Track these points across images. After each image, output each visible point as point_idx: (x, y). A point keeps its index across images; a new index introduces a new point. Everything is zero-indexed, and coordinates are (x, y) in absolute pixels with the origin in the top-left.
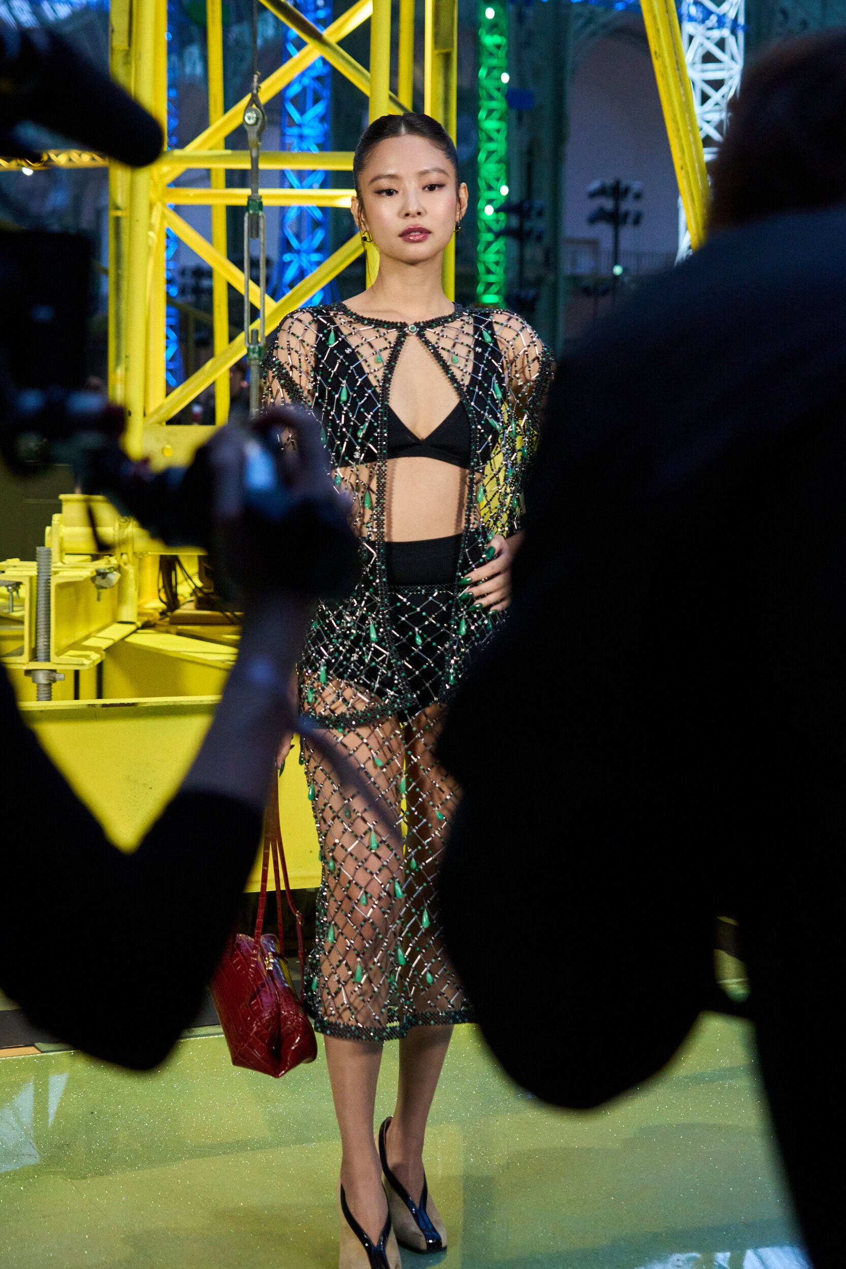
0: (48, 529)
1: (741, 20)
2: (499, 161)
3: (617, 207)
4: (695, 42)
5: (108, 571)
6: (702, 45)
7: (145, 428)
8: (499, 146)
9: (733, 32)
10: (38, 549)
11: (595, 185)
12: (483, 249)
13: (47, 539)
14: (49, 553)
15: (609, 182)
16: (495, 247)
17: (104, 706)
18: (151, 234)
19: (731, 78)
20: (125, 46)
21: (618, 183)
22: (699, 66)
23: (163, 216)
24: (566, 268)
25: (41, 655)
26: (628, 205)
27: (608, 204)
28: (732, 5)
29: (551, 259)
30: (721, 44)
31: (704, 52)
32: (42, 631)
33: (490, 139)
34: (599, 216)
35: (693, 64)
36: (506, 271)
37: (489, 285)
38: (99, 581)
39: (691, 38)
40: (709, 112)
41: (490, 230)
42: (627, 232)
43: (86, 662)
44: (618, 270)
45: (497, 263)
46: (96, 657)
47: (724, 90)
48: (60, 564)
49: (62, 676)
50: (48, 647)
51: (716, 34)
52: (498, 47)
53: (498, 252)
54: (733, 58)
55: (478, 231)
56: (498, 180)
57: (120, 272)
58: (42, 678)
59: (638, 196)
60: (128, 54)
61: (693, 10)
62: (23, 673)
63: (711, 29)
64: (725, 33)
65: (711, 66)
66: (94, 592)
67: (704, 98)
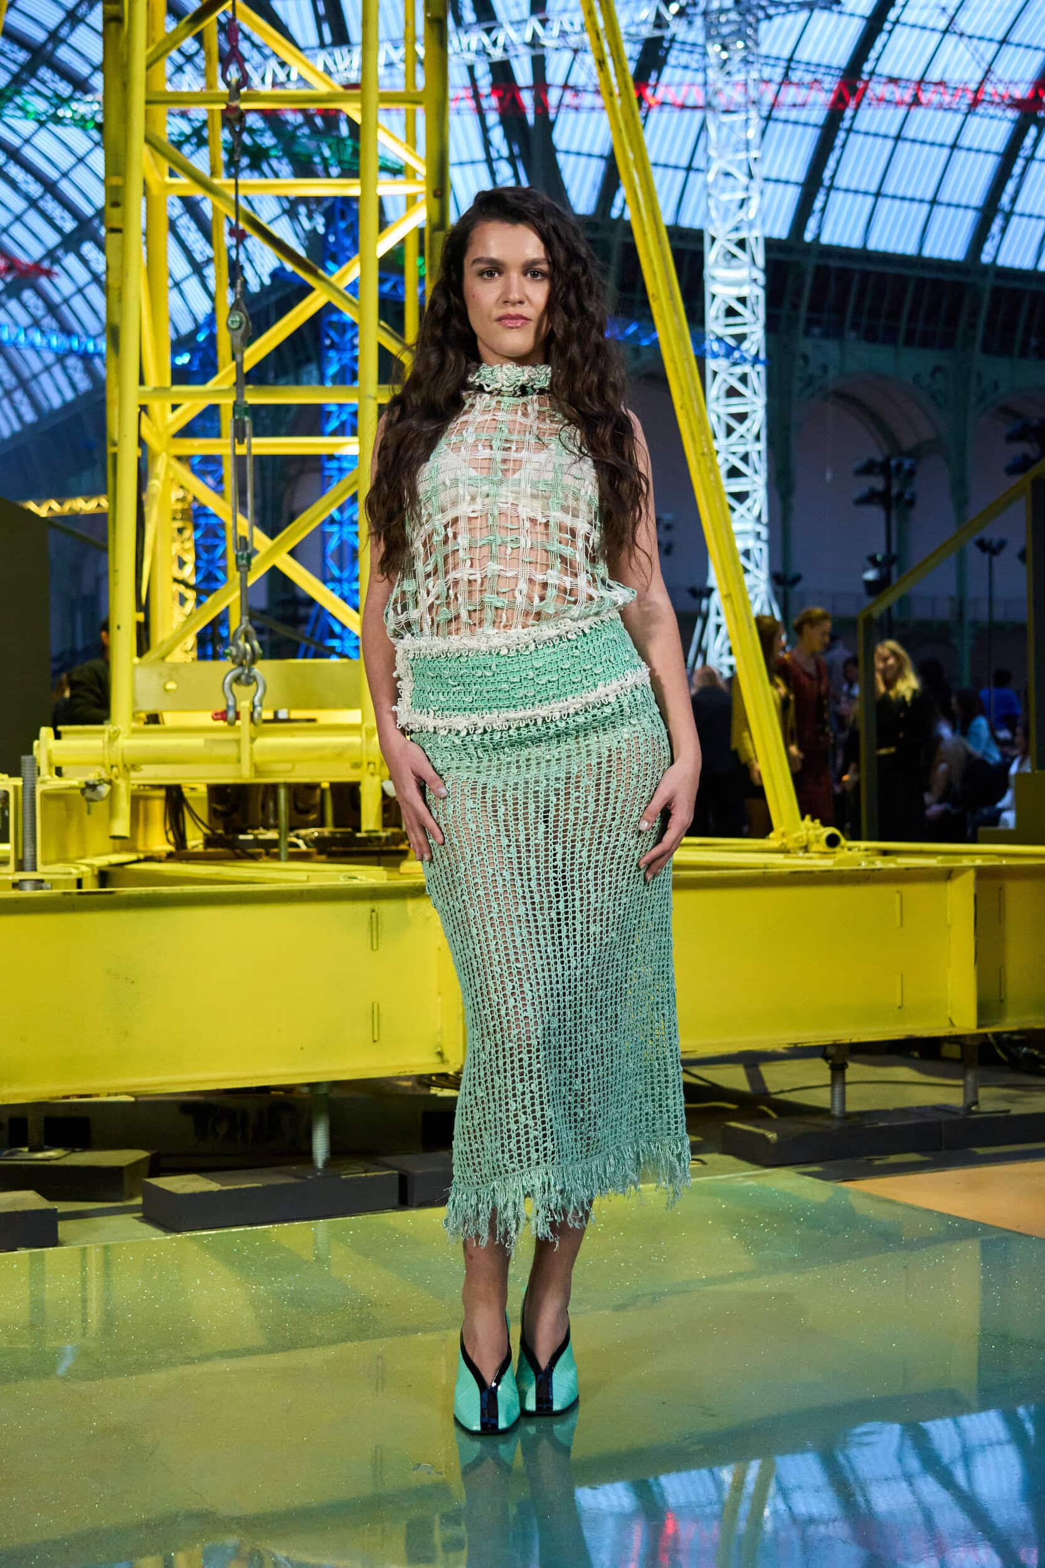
0: (36, 742)
1: (762, 356)
4: (719, 378)
5: (99, 782)
6: (725, 380)
9: (753, 366)
10: (26, 759)
13: (35, 751)
17: (80, 894)
19: (755, 411)
22: (723, 401)
25: (27, 864)
28: (752, 343)
30: (744, 379)
31: (728, 386)
32: (28, 842)
35: (718, 399)
38: (89, 793)
39: (715, 373)
40: (734, 444)
47: (748, 423)
49: (49, 885)
50: (34, 857)
51: (739, 370)
54: (755, 392)
58: (28, 888)
59: (669, 527)
61: (716, 346)
63: (735, 364)
64: (746, 368)
65: (734, 400)
66: (85, 804)
67: (730, 431)
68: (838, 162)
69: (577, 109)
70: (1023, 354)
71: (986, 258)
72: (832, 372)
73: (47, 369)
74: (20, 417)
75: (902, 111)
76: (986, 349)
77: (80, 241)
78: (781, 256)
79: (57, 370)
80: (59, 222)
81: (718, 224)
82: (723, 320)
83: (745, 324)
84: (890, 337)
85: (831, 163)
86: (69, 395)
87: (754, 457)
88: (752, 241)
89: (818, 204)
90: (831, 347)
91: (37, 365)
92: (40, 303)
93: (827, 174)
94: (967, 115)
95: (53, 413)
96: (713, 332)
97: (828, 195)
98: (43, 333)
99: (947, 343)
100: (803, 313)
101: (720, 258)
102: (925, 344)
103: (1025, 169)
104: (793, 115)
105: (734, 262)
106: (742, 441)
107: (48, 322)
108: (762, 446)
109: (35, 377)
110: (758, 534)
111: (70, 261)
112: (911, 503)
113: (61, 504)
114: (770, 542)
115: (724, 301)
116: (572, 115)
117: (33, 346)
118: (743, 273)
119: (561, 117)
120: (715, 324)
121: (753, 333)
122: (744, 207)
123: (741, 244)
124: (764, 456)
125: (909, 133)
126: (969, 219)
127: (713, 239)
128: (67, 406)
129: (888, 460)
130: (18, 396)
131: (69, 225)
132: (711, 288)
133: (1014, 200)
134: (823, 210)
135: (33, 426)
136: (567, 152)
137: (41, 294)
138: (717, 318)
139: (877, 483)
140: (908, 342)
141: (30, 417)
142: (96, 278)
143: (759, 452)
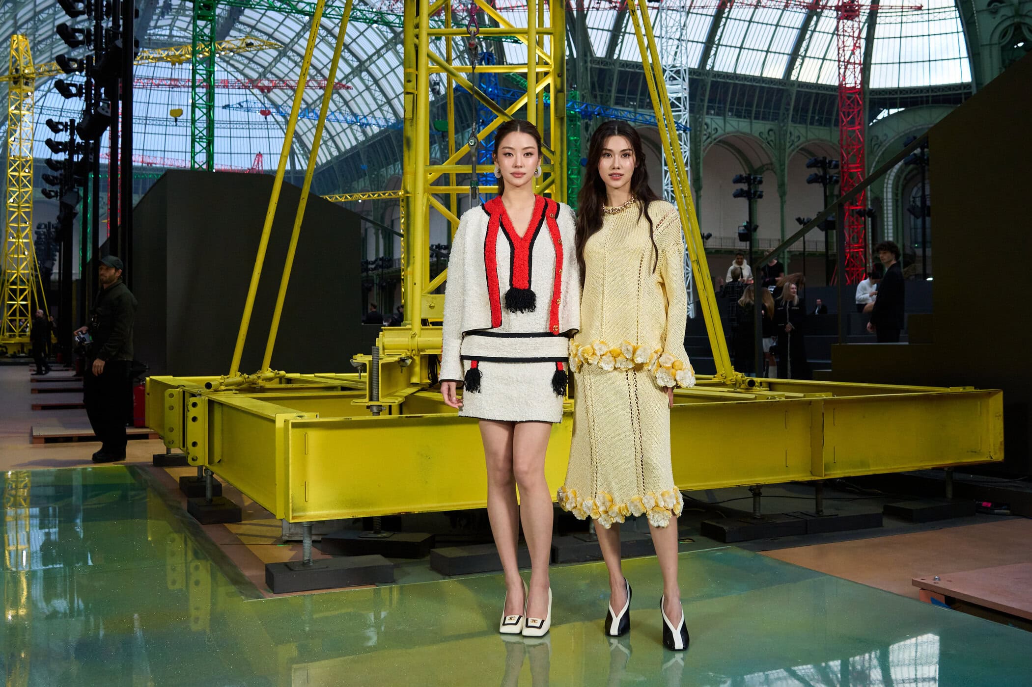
0: (377, 339)
1: (688, 126)
5: (405, 359)
7: (422, 296)
9: (684, 131)
10: (373, 347)
13: (377, 343)
14: (378, 348)
17: (407, 417)
19: (685, 152)
20: (411, 118)
23: (428, 200)
25: (375, 398)
28: (684, 119)
30: (680, 137)
32: (375, 385)
38: (402, 363)
43: (395, 402)
46: (401, 400)
48: (382, 355)
49: (384, 408)
50: (378, 394)
51: (677, 132)
54: (685, 143)
58: (375, 409)
60: (412, 121)
62: (366, 407)
64: (681, 131)
66: (400, 368)
68: (722, 33)
69: (598, 9)
70: (812, 123)
71: (793, 78)
72: (720, 131)
73: (344, 130)
74: (331, 154)
75: (752, 10)
76: (794, 121)
77: (361, 72)
78: (695, 77)
79: (348, 131)
80: (351, 62)
83: (680, 111)
84: (748, 115)
85: (719, 33)
86: (354, 143)
88: (682, 71)
89: (713, 52)
90: (719, 120)
91: (339, 129)
92: (341, 100)
93: (717, 38)
94: (783, 11)
95: (347, 151)
97: (717, 48)
98: (342, 114)
99: (775, 118)
100: (706, 104)
101: (668, 79)
102: (764, 119)
103: (811, 37)
104: (700, 11)
105: (675, 82)
107: (344, 108)
108: (688, 168)
109: (338, 134)
111: (356, 81)
112: (761, 196)
113: (350, 196)
116: (595, 11)
117: (338, 121)
118: (680, 86)
119: (590, 12)
121: (684, 115)
123: (678, 73)
124: (689, 173)
125: (756, 19)
126: (785, 59)
127: (664, 71)
128: (353, 148)
129: (750, 175)
130: (330, 143)
131: (355, 64)
133: (806, 51)
134: (715, 54)
135: (337, 158)
136: (593, 28)
137: (342, 96)
139: (745, 187)
140: (756, 118)
141: (335, 153)
142: (368, 88)
143: (687, 171)
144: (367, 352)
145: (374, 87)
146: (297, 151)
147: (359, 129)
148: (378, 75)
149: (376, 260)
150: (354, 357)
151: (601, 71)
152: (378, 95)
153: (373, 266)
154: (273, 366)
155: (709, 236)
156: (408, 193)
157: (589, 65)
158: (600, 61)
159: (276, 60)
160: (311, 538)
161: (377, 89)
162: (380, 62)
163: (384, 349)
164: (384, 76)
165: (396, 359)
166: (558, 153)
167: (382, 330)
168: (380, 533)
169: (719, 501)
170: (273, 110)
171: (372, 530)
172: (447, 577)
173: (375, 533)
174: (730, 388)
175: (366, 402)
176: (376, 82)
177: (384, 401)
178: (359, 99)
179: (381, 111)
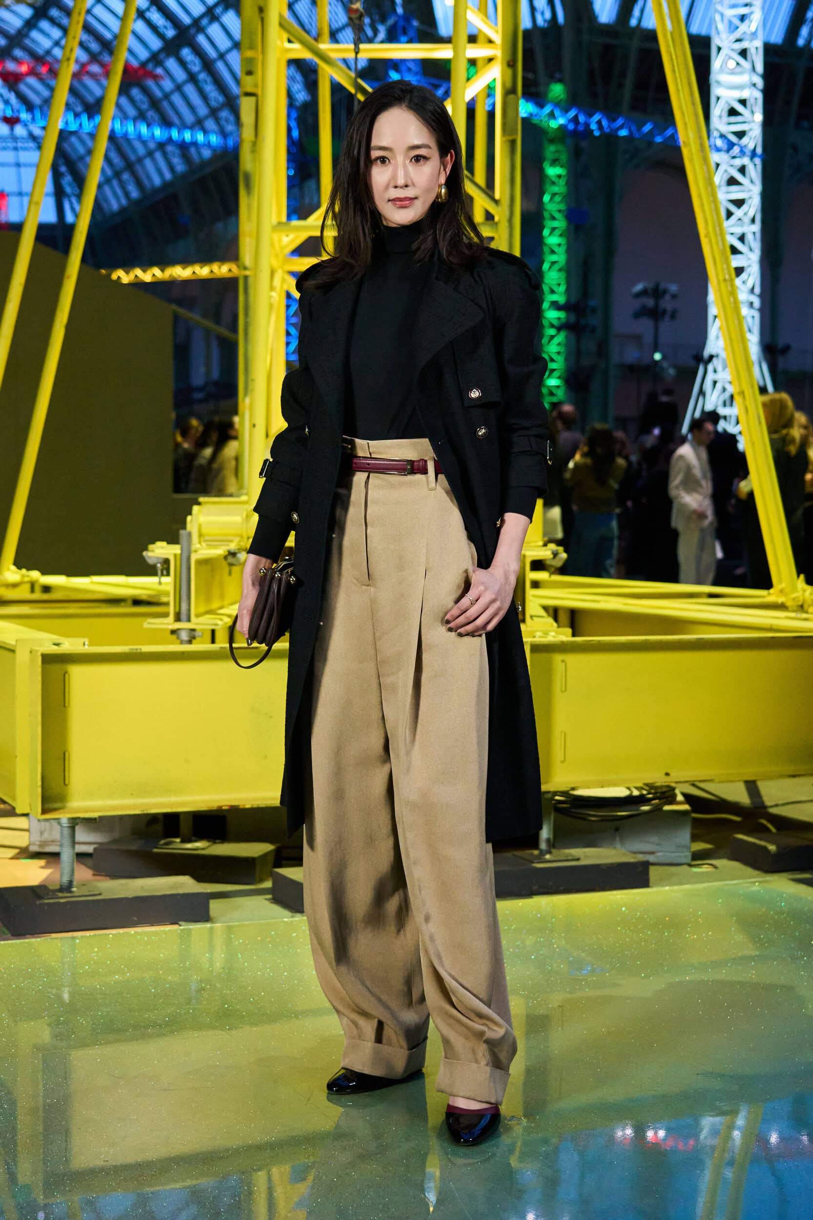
0: (189, 518)
1: (759, 150)
2: (560, 270)
3: (657, 305)
4: (721, 169)
5: (237, 551)
6: (726, 171)
8: (560, 257)
9: (752, 160)
10: (182, 532)
11: (639, 287)
12: (547, 342)
13: (188, 525)
14: (190, 534)
15: (650, 285)
16: (556, 340)
18: (274, 294)
19: (750, 198)
20: (252, 138)
21: (657, 285)
22: (725, 188)
23: (284, 281)
24: (615, 357)
25: (184, 616)
26: (666, 304)
27: (650, 302)
28: (751, 139)
29: (602, 350)
30: (742, 170)
31: (728, 177)
32: (184, 597)
33: (553, 252)
34: (642, 313)
35: (721, 185)
36: (566, 359)
37: (553, 371)
38: (231, 559)
39: (718, 165)
40: (732, 226)
41: (552, 326)
42: (665, 325)
43: (220, 623)
44: (657, 356)
45: (559, 353)
46: (229, 621)
47: (745, 207)
48: (198, 546)
49: (200, 634)
50: (189, 610)
51: (738, 162)
52: (559, 176)
53: (559, 344)
54: (752, 182)
55: (543, 326)
56: (559, 285)
57: (248, 320)
58: (184, 636)
59: (674, 296)
60: (254, 144)
61: (719, 143)
62: (169, 632)
63: (734, 157)
64: (746, 161)
65: (734, 188)
66: (227, 569)
67: (729, 214)
73: (150, 154)
74: (127, 194)
77: (180, 47)
79: (158, 156)
81: (724, 35)
82: (726, 119)
83: (744, 122)
86: (168, 176)
87: (749, 237)
88: (752, 51)
91: (141, 152)
92: (145, 99)
95: (156, 191)
96: (717, 130)
98: (149, 125)
100: (794, 109)
105: (738, 69)
106: (739, 222)
107: (151, 114)
108: (757, 227)
109: (140, 160)
110: (751, 304)
111: (171, 64)
113: (163, 271)
114: (761, 310)
115: (727, 102)
117: (139, 137)
118: (745, 78)
120: (720, 122)
121: (751, 130)
122: (747, 21)
123: (744, 53)
124: (758, 236)
127: (719, 49)
128: (166, 185)
130: (126, 176)
131: (170, 33)
132: (716, 91)
135: (138, 202)
137: (146, 91)
138: (720, 117)
141: (135, 194)
142: (192, 78)
143: (754, 233)
144: (173, 539)
145: (202, 76)
146: (68, 190)
147: (177, 152)
148: (212, 53)
149: (206, 384)
150: (151, 547)
151: (608, 49)
152: (210, 89)
153: (198, 396)
154: (20, 563)
155: (786, 349)
156: (245, 268)
157: (586, 38)
158: (606, 30)
159: (30, 24)
160: (73, 847)
161: (209, 79)
162: (214, 30)
163: (201, 535)
164: (222, 56)
165: (221, 551)
166: (505, 202)
167: (199, 504)
168: (190, 841)
169: (768, 801)
170: (24, 116)
171: (177, 837)
172: (298, 915)
173: (183, 841)
174: (793, 611)
175: (169, 623)
176: (208, 65)
177: (201, 623)
178: (176, 99)
179: (217, 120)
